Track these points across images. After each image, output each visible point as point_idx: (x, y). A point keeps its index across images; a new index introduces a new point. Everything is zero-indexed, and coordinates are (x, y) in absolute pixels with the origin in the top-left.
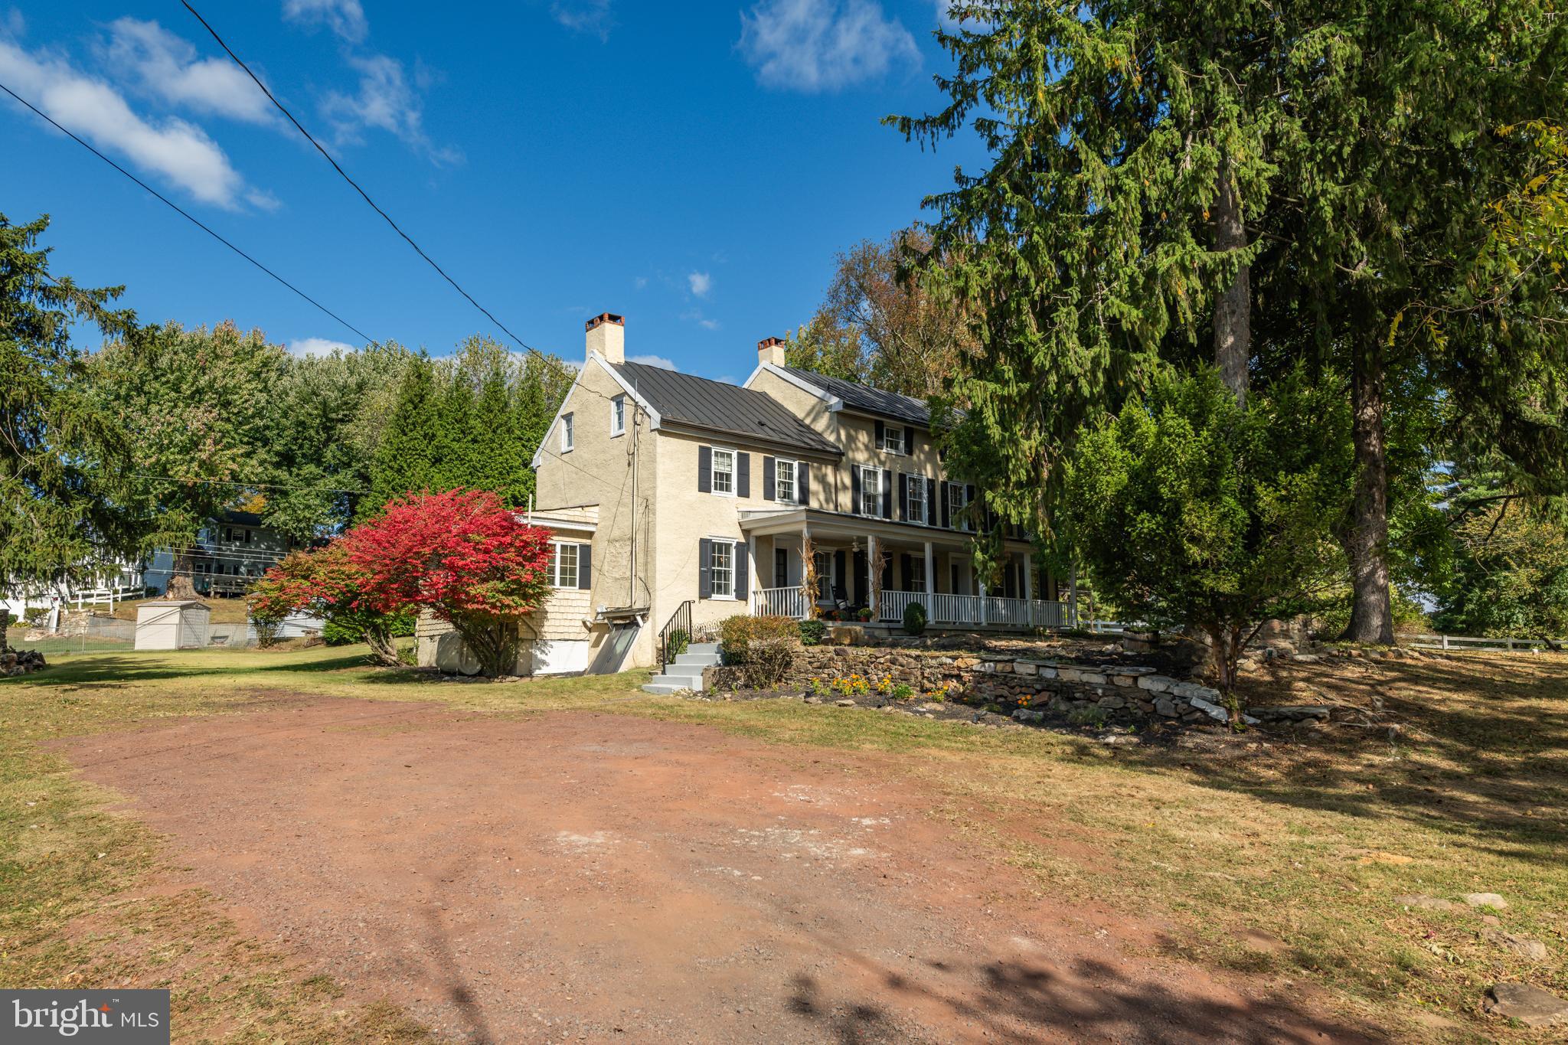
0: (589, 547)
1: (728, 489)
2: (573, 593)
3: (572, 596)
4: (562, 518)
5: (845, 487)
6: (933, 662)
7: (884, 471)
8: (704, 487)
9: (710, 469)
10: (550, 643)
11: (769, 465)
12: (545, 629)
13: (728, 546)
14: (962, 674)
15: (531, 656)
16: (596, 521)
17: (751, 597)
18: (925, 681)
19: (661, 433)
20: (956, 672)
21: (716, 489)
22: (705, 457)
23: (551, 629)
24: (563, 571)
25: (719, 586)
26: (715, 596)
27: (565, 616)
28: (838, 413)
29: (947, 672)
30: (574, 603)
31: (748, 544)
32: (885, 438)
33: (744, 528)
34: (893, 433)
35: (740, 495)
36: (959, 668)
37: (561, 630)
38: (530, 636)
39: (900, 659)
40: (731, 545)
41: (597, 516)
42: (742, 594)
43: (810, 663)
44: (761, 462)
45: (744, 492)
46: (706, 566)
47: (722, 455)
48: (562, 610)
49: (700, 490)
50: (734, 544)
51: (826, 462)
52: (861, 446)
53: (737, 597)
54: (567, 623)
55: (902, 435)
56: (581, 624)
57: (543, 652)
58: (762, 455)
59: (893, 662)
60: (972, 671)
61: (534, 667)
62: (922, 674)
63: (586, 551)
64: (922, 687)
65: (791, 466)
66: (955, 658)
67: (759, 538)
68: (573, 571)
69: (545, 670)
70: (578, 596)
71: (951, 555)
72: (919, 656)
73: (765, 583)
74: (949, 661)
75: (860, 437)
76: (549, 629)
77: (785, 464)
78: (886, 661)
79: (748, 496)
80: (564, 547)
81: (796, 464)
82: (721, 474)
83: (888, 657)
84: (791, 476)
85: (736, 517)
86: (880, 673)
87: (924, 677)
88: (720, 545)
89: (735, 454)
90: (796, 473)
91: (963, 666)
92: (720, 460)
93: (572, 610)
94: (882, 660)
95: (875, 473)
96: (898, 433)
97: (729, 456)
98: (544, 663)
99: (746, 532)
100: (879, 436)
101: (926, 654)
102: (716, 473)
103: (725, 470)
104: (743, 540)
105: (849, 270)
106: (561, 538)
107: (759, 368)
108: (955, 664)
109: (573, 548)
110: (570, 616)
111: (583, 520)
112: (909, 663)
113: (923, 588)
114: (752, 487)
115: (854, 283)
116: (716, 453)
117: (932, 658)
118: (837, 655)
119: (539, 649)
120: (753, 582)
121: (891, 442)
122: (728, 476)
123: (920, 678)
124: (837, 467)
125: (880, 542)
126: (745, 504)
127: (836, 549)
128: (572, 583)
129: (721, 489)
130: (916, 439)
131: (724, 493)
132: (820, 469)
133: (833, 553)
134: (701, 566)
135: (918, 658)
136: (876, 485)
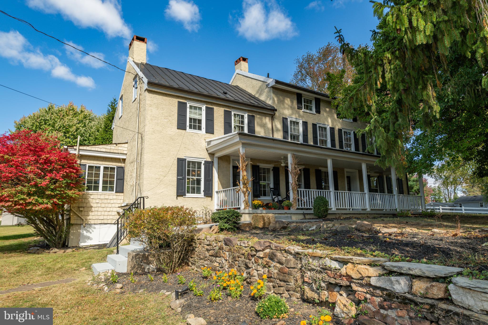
0: (123, 168)
1: (200, 128)
2: (112, 195)
3: (111, 197)
4: (102, 150)
5: (278, 130)
6: (315, 264)
7: (303, 122)
8: (181, 126)
9: (185, 116)
10: (93, 226)
11: (227, 115)
12: (90, 217)
13: (199, 164)
14: (355, 287)
15: (79, 234)
16: (125, 152)
17: (215, 195)
18: (306, 288)
19: (150, 91)
20: (344, 282)
21: (190, 127)
22: (182, 108)
23: (94, 218)
24: (105, 182)
25: (193, 189)
26: (188, 195)
27: (105, 209)
28: (273, 87)
29: (333, 281)
30: (112, 201)
31: (212, 162)
32: (303, 104)
33: (209, 152)
34: (308, 101)
35: (207, 132)
36: (349, 277)
37: (101, 217)
38: (79, 222)
39: (279, 254)
40: (201, 163)
41: (126, 149)
42: (209, 193)
43: (208, 250)
44: (223, 113)
45: (210, 130)
46: (182, 175)
47: (195, 108)
48: (103, 205)
49: (178, 129)
50: (203, 162)
51: (265, 115)
52: (286, 106)
53: (204, 196)
54: (106, 213)
55: (314, 103)
56: (116, 213)
57: (89, 231)
58: (223, 109)
59: (272, 257)
60: (369, 285)
61: (81, 241)
62: (302, 277)
63: (121, 170)
64: (303, 294)
65: (243, 117)
66: (344, 262)
67: (220, 158)
68: (112, 183)
69: (89, 243)
70: (115, 197)
71: (346, 170)
72: (298, 253)
73: (224, 185)
74: (335, 265)
75: (286, 101)
76: (92, 217)
77: (238, 115)
78: (266, 255)
79: (213, 133)
80: (106, 168)
81: (246, 116)
82: (195, 120)
83: (268, 251)
84: (243, 122)
85: (204, 145)
86: (260, 268)
87: (304, 282)
88: (194, 163)
89: (204, 108)
90: (246, 121)
91: (355, 275)
92: (193, 111)
93: (110, 205)
94: (261, 254)
95: (298, 123)
96: (311, 102)
97: (200, 109)
98: (89, 238)
99: (212, 155)
100: (299, 102)
101: (307, 251)
102: (190, 119)
103: (197, 117)
104: (209, 159)
105: (301, 66)
106: (104, 163)
107: (235, 74)
108: (343, 271)
109: (112, 169)
110: (108, 209)
111: (117, 152)
112: (288, 261)
113: (327, 188)
114: (216, 127)
115: (304, 72)
116: (191, 107)
117: (314, 257)
118: (226, 244)
119: (85, 230)
120: (216, 184)
121: (307, 106)
122: (200, 121)
123: (300, 282)
124: (272, 117)
125: (295, 157)
126: (210, 137)
127: (273, 166)
128: (111, 189)
129: (195, 128)
130: (322, 105)
131: (197, 131)
132: (261, 119)
133: (272, 169)
134: (178, 175)
135: (297, 255)
136: (298, 130)
